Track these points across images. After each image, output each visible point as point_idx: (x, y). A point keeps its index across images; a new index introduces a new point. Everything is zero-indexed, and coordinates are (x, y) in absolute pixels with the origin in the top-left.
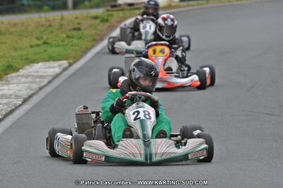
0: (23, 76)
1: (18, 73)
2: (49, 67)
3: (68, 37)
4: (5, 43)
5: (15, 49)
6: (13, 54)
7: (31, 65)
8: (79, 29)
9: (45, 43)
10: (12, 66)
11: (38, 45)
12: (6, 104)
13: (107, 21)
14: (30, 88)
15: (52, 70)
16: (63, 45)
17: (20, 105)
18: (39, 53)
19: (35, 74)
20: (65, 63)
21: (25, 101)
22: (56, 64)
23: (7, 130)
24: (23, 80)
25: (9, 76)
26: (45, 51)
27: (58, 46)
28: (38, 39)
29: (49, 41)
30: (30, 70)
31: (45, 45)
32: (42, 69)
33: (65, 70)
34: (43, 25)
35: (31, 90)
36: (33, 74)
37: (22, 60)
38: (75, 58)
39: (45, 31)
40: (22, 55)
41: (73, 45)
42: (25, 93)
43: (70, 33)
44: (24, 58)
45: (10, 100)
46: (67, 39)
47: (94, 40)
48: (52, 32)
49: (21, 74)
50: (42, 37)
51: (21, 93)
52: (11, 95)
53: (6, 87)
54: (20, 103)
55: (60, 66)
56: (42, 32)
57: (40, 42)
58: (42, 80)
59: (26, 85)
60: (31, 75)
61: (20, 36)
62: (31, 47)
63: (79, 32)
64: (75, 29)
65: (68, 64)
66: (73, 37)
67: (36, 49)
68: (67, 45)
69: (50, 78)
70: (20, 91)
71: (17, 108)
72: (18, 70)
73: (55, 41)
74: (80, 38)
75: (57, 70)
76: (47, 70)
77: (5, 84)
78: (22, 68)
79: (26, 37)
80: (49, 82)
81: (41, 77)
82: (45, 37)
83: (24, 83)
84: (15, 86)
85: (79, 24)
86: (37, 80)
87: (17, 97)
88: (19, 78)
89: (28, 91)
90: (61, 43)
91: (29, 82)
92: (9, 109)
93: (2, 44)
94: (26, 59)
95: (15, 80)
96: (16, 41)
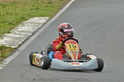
0: (30, 23)
2: (40, 20)
4: (19, 7)
5: (24, 10)
6: (23, 12)
7: (32, 18)
8: (51, 3)
9: (37, 8)
10: (24, 18)
11: (34, 9)
12: (25, 35)
14: (34, 28)
15: (42, 21)
16: (45, 10)
17: (31, 36)
18: (35, 13)
19: (35, 22)
20: (47, 18)
21: (33, 34)
22: (44, 18)
23: (28, 47)
24: (30, 24)
25: (23, 22)
26: (38, 12)
27: (42, 10)
28: (33, 6)
29: (38, 8)
30: (32, 20)
31: (37, 9)
32: (37, 20)
33: (48, 21)
35: (35, 29)
36: (34, 22)
37: (28, 15)
38: (51, 16)
41: (49, 10)
42: (32, 31)
43: (48, 5)
44: (28, 14)
45: (26, 33)
46: (46, 7)
47: (59, 8)
48: (39, 4)
49: (28, 22)
50: (35, 6)
52: (26, 31)
53: (23, 27)
54: (31, 35)
55: (45, 19)
56: (34, 3)
57: (35, 8)
59: (31, 27)
60: (33, 23)
61: (25, 4)
62: (31, 10)
63: (51, 4)
64: (49, 3)
65: (49, 19)
67: (33, 11)
68: (47, 10)
69: (42, 24)
73: (41, 8)
74: (52, 7)
75: (45, 21)
78: (28, 19)
79: (28, 5)
80: (42, 26)
81: (38, 24)
84: (27, 27)
86: (37, 25)
87: (29, 32)
88: (28, 23)
89: (33, 29)
90: (44, 9)
91: (33, 26)
92: (27, 37)
93: (17, 7)
94: (30, 15)
95: (27, 24)
96: (23, 7)
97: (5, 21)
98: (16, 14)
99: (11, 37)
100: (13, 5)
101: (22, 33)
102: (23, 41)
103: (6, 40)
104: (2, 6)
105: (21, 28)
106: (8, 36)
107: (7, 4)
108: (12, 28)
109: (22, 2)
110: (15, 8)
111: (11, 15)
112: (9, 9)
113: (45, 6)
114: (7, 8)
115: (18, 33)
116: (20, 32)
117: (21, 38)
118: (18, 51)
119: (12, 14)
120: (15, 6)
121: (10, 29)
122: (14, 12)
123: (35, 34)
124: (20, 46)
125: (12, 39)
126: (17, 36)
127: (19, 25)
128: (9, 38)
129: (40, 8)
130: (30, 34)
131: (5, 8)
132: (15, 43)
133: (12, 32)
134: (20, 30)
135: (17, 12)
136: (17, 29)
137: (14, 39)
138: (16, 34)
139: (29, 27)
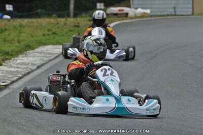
0: (37, 52)
1: (34, 51)
2: (57, 48)
4: (25, 32)
5: (32, 36)
6: (31, 39)
7: (44, 46)
8: (78, 26)
9: (54, 33)
11: (49, 35)
12: (25, 68)
14: (42, 59)
15: (58, 50)
16: (67, 36)
17: (35, 70)
18: (49, 39)
19: (46, 52)
21: (38, 67)
24: (38, 55)
25: (28, 52)
26: (54, 38)
27: (63, 36)
28: (49, 31)
29: (56, 32)
30: (43, 49)
31: (54, 35)
34: (52, 23)
35: (43, 61)
37: (37, 43)
40: (37, 40)
42: (39, 63)
43: (72, 29)
45: (28, 66)
46: (70, 32)
48: (59, 27)
50: (52, 30)
51: (36, 63)
52: (29, 63)
53: (25, 58)
56: (52, 27)
57: (50, 33)
59: (39, 58)
60: (43, 52)
61: (36, 28)
62: (44, 35)
63: (79, 29)
64: (75, 26)
66: (74, 31)
67: (47, 37)
69: (57, 55)
70: (35, 61)
71: (33, 71)
72: (34, 49)
73: (61, 33)
76: (55, 50)
77: (24, 57)
78: (37, 48)
79: (40, 29)
80: (56, 57)
81: (50, 54)
82: (54, 30)
83: (38, 56)
84: (32, 58)
85: (78, 23)
86: (48, 55)
87: (34, 65)
88: (35, 54)
89: (41, 61)
90: (65, 34)
91: (42, 56)
92: (27, 72)
93: (23, 32)
94: (40, 43)
95: (32, 55)
96: (33, 32)
98: (19, 42)
99: (2, 70)
100: (17, 29)
101: (21, 66)
102: (20, 76)
105: (21, 59)
107: (7, 27)
108: (7, 59)
109: (33, 26)
110: (20, 33)
111: (11, 43)
112: (9, 35)
113: (67, 30)
114: (7, 33)
115: (15, 66)
116: (18, 64)
117: (18, 72)
118: (7, 89)
119: (13, 42)
120: (20, 30)
121: (4, 60)
122: (16, 39)
123: (43, 67)
124: (13, 82)
125: (2, 73)
126: (13, 69)
127: (20, 56)
129: (59, 34)
130: (34, 68)
131: (3, 34)
132: (6, 78)
133: (6, 65)
134: (18, 61)
135: (20, 38)
136: (14, 60)
137: (6, 73)
138: (11, 67)
139: (35, 58)
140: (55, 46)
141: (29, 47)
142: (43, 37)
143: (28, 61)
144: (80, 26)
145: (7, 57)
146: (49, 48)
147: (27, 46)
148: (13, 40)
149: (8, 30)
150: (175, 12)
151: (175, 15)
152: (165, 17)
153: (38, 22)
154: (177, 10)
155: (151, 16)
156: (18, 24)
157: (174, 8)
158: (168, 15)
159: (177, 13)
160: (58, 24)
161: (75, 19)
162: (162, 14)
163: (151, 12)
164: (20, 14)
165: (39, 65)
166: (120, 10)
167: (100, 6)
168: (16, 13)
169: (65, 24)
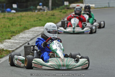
0: (31, 31)
1: (29, 30)
3: (49, 18)
4: (24, 20)
5: (28, 22)
7: (34, 27)
8: (54, 15)
9: (40, 20)
10: (27, 28)
11: (37, 21)
12: (24, 40)
13: (65, 13)
18: (38, 23)
19: (36, 31)
21: (31, 40)
24: (31, 32)
25: (25, 31)
26: (40, 23)
28: (37, 18)
30: (34, 29)
34: (39, 14)
37: (30, 26)
39: (40, 16)
40: (31, 24)
42: (31, 37)
43: (50, 17)
44: (31, 25)
45: (25, 39)
47: (60, 19)
48: (43, 16)
50: (39, 18)
51: (30, 37)
52: (26, 37)
53: (24, 35)
54: (30, 40)
57: (38, 20)
58: (38, 33)
59: (32, 34)
60: (34, 31)
61: (30, 17)
62: (34, 21)
63: (54, 16)
64: (52, 15)
66: (51, 18)
67: (36, 22)
69: (42, 32)
70: (29, 36)
71: (28, 42)
72: (29, 29)
73: (44, 19)
74: (54, 19)
76: (41, 29)
79: (32, 18)
82: (40, 18)
83: (31, 33)
84: (28, 34)
85: (54, 14)
86: (37, 33)
87: (28, 38)
88: (29, 32)
89: (33, 36)
90: (46, 20)
91: (33, 33)
92: (25, 42)
93: (22, 20)
96: (28, 19)
97: (9, 31)
98: (20, 25)
99: (11, 42)
100: (19, 18)
101: (21, 39)
102: (21, 45)
103: (5, 45)
104: (9, 20)
105: (21, 35)
106: (8, 41)
107: (14, 17)
108: (13, 36)
109: (28, 16)
110: (21, 20)
112: (15, 22)
113: (47, 18)
114: (13, 20)
115: (18, 39)
116: (20, 38)
117: (20, 43)
119: (17, 25)
120: (21, 19)
121: (12, 36)
122: (19, 24)
123: (34, 39)
124: (17, 49)
125: (11, 43)
126: (17, 41)
127: (21, 33)
128: (9, 43)
129: (43, 20)
131: (11, 21)
132: (13, 46)
133: (13, 39)
134: (20, 36)
135: (21, 23)
136: (17, 36)
137: (13, 44)
138: (16, 40)
139: (30, 35)
140: (41, 27)
141: (26, 28)
142: (34, 22)
143: (25, 36)
144: (55, 15)
145: (14, 34)
146: (37, 28)
147: (25, 28)
148: (17, 24)
149: (14, 19)
150: (109, 5)
151: (109, 7)
152: (103, 9)
153: (31, 14)
154: (110, 4)
155: (95, 8)
156: (20, 15)
157: (109, 3)
158: (105, 7)
159: (110, 6)
160: (42, 14)
161: (52, 11)
162: (101, 7)
163: (95, 6)
164: (21, 10)
165: (31, 38)
166: (78, 6)
167: (66, 3)
168: (19, 9)
169: (46, 14)
